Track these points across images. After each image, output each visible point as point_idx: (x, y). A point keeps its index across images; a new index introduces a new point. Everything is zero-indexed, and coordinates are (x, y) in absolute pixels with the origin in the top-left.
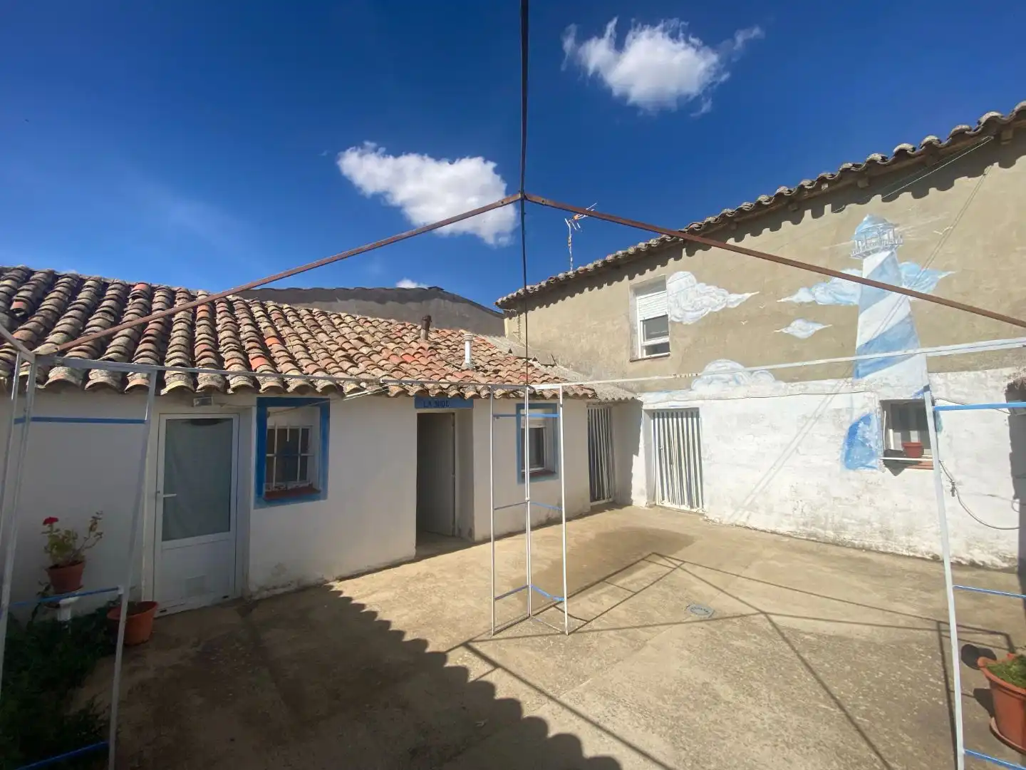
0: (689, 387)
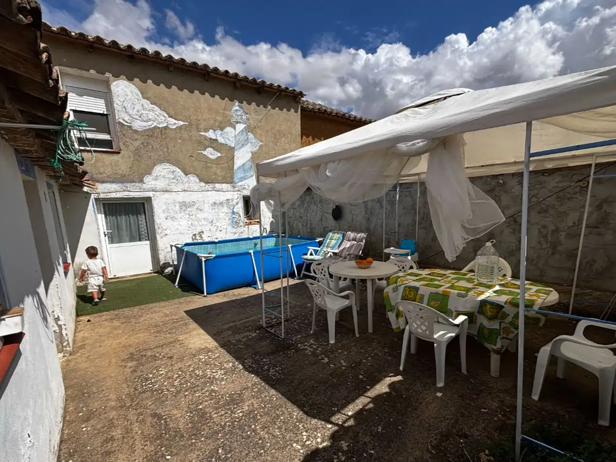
0: (141, 181)
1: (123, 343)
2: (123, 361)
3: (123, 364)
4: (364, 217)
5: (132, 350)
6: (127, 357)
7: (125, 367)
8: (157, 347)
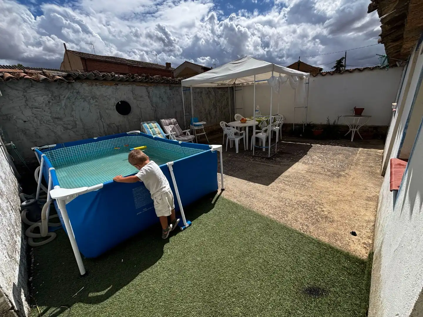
1: (337, 186)
2: (345, 176)
3: (346, 175)
4: (152, 109)
5: (336, 179)
6: (342, 177)
7: (347, 174)
8: (322, 174)
